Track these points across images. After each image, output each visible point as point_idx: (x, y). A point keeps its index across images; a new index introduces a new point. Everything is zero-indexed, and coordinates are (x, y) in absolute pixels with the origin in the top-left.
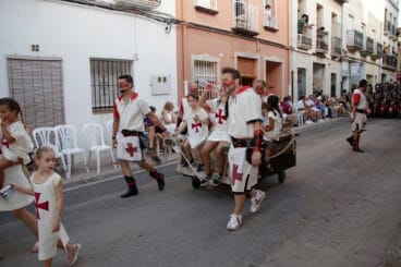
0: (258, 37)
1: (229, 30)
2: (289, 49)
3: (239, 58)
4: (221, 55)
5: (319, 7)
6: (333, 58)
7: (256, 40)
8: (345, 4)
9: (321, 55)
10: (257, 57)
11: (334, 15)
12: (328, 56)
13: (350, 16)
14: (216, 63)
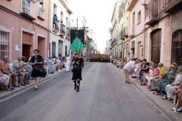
0: (34, 21)
1: (19, 13)
2: (49, 31)
3: (23, 32)
4: (13, 28)
5: (62, 13)
6: (67, 38)
7: (33, 23)
8: (71, 14)
10: (34, 33)
11: (67, 18)
12: (64, 37)
13: (73, 21)
14: (9, 33)
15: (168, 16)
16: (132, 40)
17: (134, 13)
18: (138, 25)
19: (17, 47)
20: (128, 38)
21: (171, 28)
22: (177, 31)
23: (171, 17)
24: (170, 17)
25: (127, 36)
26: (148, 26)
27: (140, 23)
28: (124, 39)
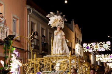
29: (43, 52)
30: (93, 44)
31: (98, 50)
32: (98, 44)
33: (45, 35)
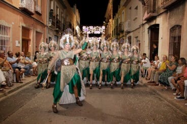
0: (33, 16)
2: (45, 26)
3: (23, 27)
4: (13, 23)
5: (57, 7)
7: (32, 18)
9: (57, 32)
10: (32, 28)
11: (62, 13)
14: (9, 28)
15: (166, 12)
16: (128, 36)
17: (130, 8)
18: (134, 20)
19: (17, 42)
20: (124, 33)
21: (169, 23)
22: (175, 26)
23: (169, 13)
24: (167, 13)
25: (122, 32)
26: (145, 21)
27: (136, 18)
28: (119, 34)
29: (57, 29)
30: (91, 27)
31: (95, 33)
32: (95, 28)
33: (58, 14)
